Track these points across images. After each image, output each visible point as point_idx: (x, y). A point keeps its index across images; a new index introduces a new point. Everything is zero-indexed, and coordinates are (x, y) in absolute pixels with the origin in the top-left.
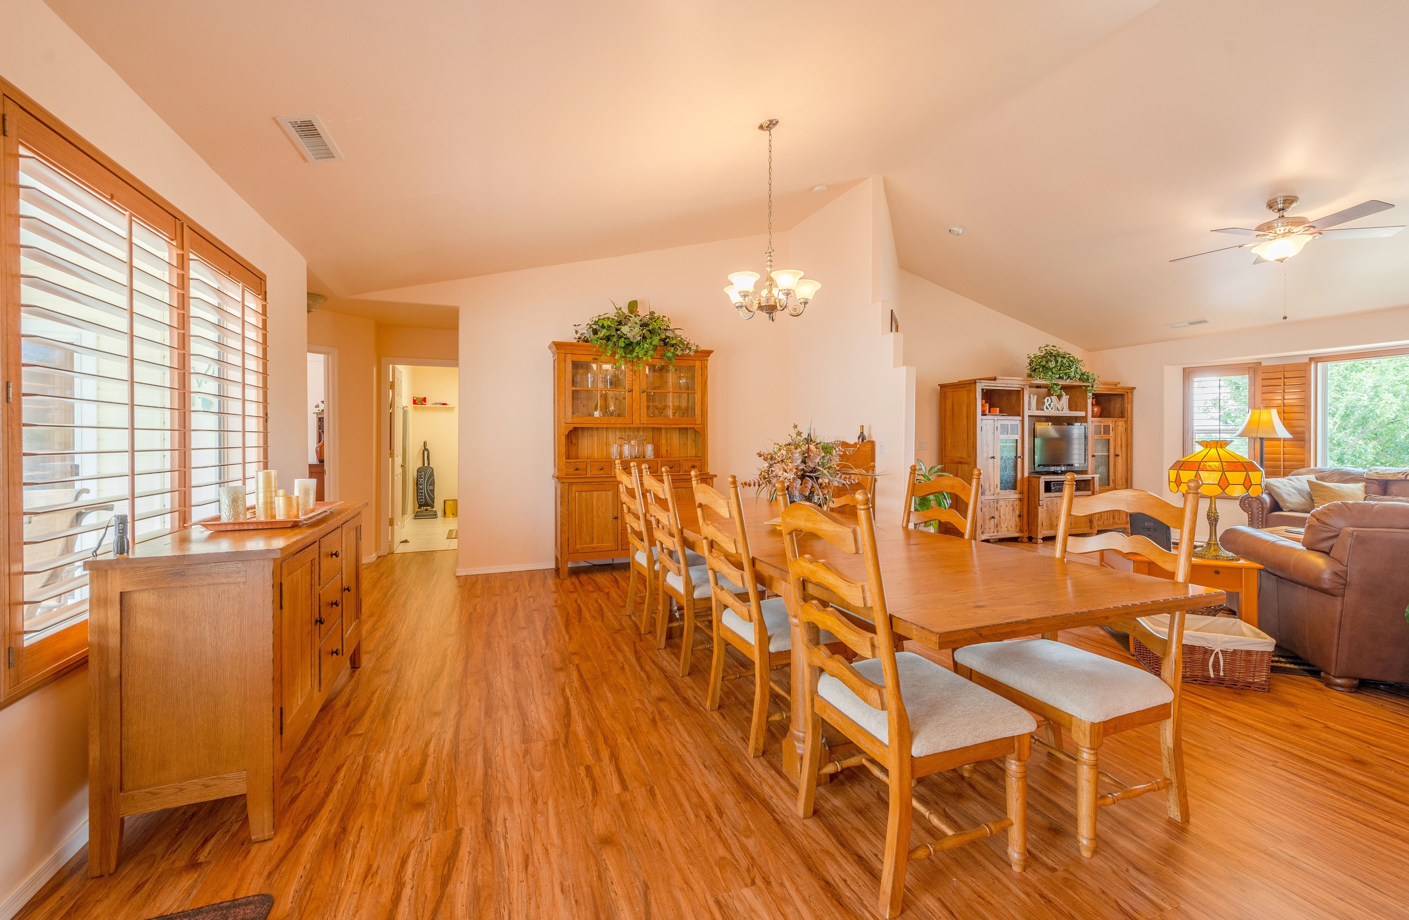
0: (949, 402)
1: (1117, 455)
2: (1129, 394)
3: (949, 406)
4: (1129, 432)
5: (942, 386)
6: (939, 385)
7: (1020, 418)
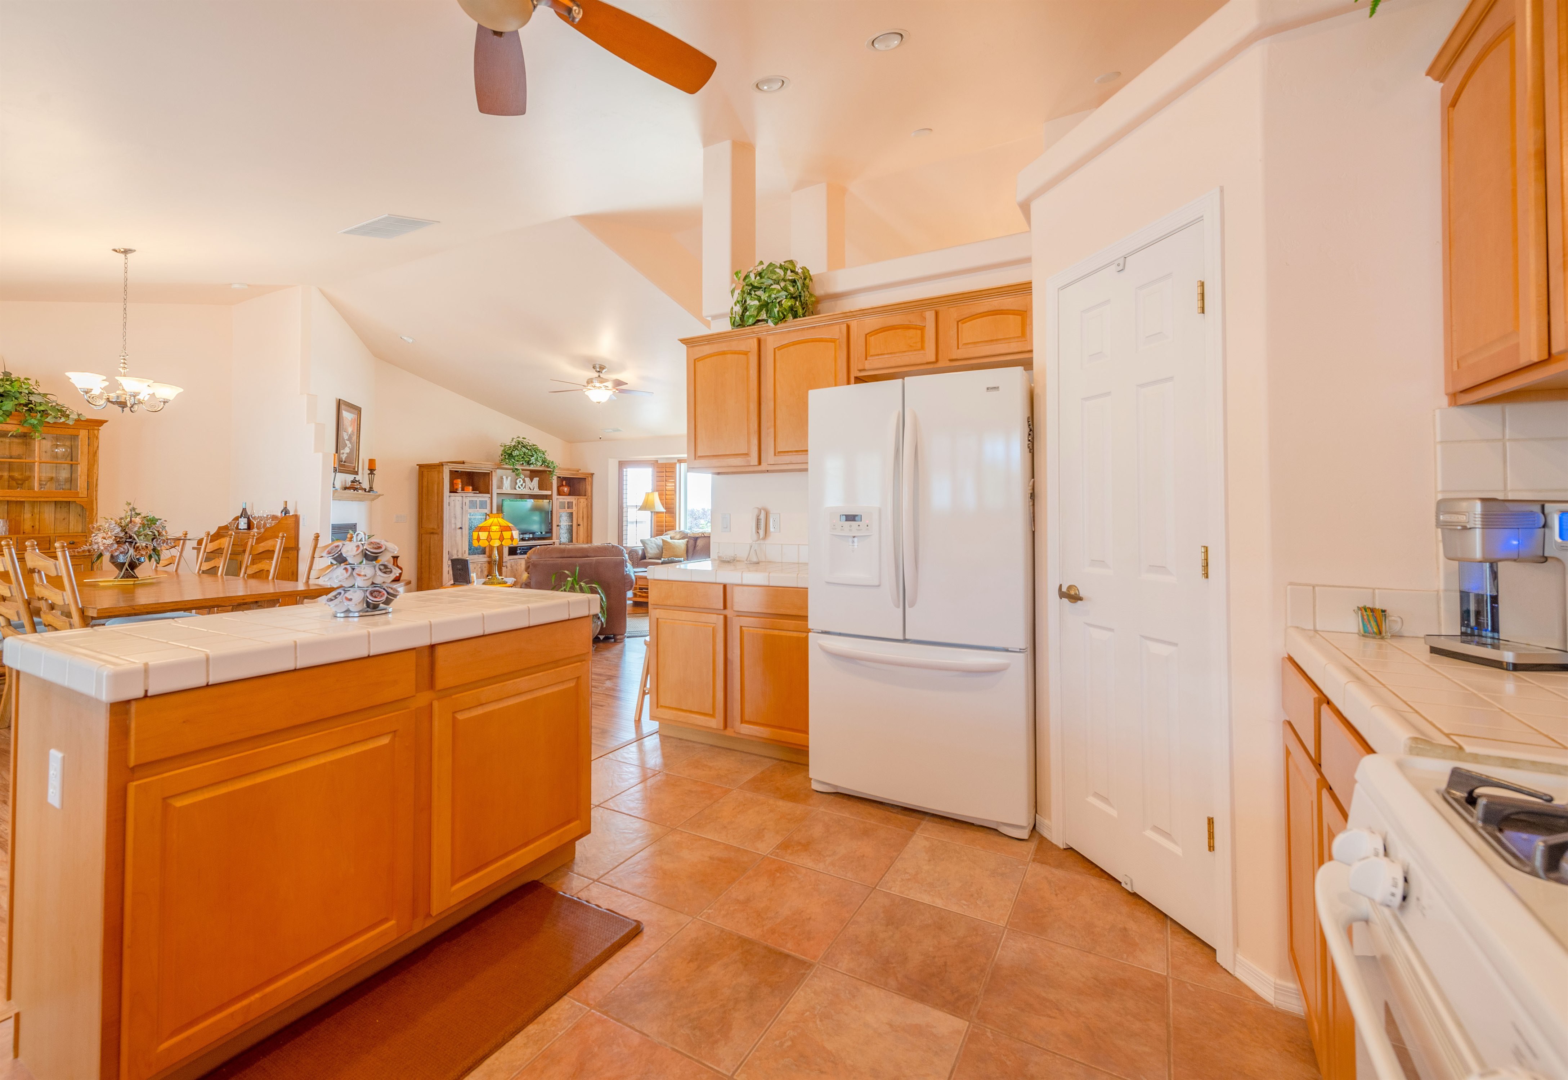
0: (425, 480)
1: (579, 525)
2: (589, 478)
3: (425, 484)
4: (590, 507)
5: (420, 466)
6: (417, 465)
7: (489, 495)
